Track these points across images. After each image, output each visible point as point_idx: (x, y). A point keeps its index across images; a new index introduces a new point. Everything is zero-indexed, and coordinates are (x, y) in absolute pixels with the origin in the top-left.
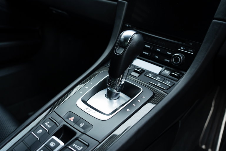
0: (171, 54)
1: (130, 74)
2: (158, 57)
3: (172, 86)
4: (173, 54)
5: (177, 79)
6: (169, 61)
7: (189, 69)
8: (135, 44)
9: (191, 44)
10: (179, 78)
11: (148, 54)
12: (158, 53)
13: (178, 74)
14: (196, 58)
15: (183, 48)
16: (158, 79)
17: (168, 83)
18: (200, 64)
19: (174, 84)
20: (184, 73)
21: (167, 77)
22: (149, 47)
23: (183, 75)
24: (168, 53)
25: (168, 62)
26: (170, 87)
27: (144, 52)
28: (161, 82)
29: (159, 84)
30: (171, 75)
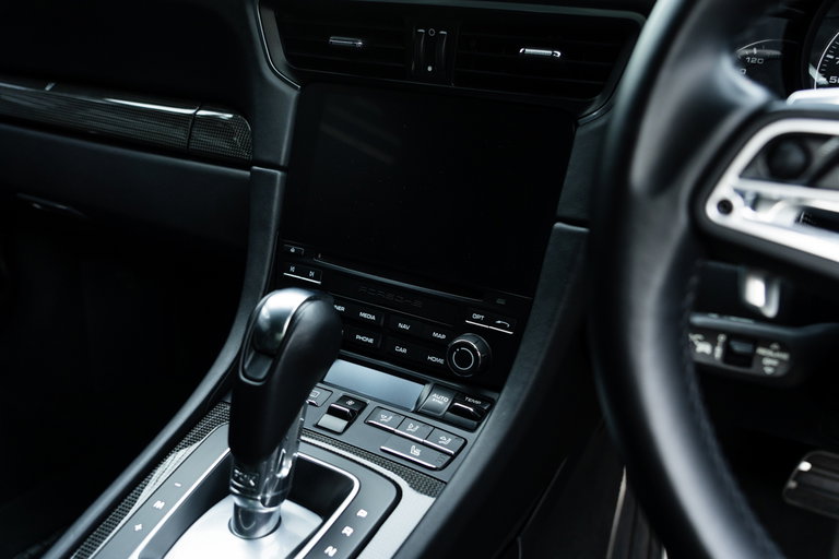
0: (444, 337)
1: (317, 426)
2: (405, 351)
3: (457, 453)
4: (450, 338)
5: (476, 423)
6: (441, 361)
7: (506, 389)
8: (307, 337)
9: (500, 302)
10: (479, 417)
11: (371, 341)
12: (403, 338)
13: (477, 402)
14: (522, 348)
15: (477, 317)
16: (411, 429)
17: (445, 442)
18: (536, 369)
19: (466, 442)
20: (494, 396)
21: (443, 420)
22: (374, 318)
23: (492, 403)
24: (435, 334)
25: (439, 363)
26: (453, 457)
27: (358, 337)
28: (423, 444)
29: (415, 453)
30: (452, 409)
